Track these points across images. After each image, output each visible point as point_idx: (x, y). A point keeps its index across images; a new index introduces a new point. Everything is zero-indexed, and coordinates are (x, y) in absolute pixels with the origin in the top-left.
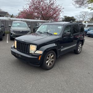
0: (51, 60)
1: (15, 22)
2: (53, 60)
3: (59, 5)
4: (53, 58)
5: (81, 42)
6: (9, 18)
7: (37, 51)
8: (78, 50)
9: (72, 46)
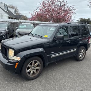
0: (35, 69)
1: (22, 24)
2: (38, 68)
3: (71, 7)
4: (38, 66)
5: (83, 47)
6: (19, 20)
7: (15, 57)
8: (80, 57)
9: (69, 52)
